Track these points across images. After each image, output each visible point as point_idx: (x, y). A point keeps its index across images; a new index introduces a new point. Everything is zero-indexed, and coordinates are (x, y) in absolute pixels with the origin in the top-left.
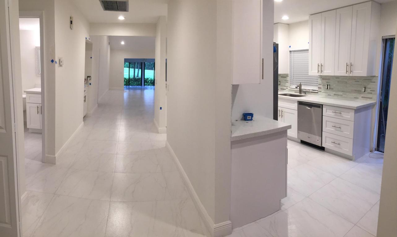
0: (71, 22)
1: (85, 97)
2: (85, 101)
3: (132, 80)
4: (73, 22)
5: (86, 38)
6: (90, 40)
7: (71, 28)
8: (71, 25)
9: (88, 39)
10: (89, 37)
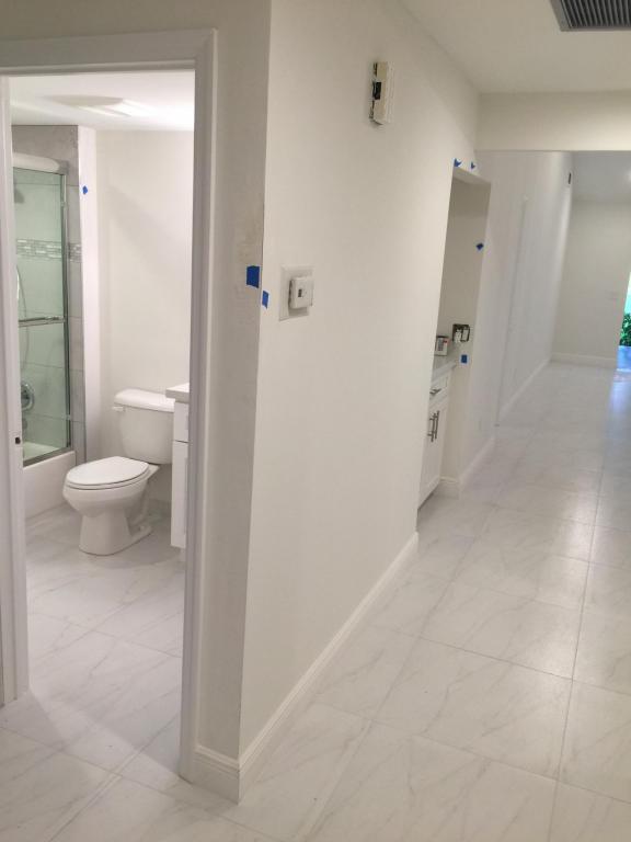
0: (377, 91)
1: (435, 418)
2: (433, 434)
4: (385, 92)
5: (457, 164)
6: (474, 172)
7: (371, 117)
8: (376, 101)
9: (465, 166)
10: (473, 160)
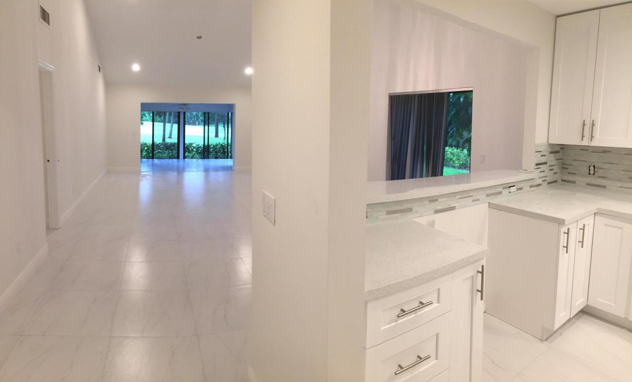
3: (159, 146)
